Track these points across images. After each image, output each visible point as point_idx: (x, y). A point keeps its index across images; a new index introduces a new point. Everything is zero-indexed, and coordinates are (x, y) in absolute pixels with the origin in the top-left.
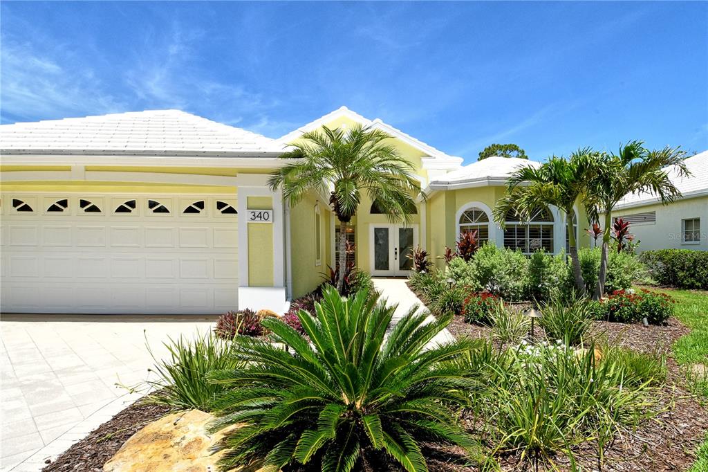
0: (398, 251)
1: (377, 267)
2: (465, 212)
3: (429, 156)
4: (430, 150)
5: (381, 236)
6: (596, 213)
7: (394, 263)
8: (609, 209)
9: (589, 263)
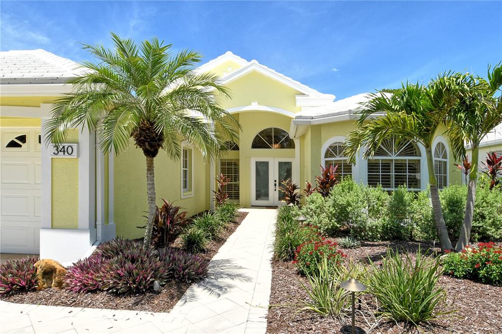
0: (277, 183)
1: (258, 197)
2: (330, 147)
3: (303, 94)
4: (304, 89)
5: (262, 169)
6: (463, 147)
7: (273, 193)
8: (476, 142)
9: (457, 202)
